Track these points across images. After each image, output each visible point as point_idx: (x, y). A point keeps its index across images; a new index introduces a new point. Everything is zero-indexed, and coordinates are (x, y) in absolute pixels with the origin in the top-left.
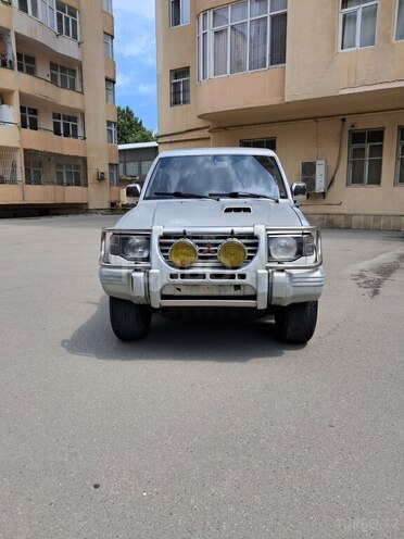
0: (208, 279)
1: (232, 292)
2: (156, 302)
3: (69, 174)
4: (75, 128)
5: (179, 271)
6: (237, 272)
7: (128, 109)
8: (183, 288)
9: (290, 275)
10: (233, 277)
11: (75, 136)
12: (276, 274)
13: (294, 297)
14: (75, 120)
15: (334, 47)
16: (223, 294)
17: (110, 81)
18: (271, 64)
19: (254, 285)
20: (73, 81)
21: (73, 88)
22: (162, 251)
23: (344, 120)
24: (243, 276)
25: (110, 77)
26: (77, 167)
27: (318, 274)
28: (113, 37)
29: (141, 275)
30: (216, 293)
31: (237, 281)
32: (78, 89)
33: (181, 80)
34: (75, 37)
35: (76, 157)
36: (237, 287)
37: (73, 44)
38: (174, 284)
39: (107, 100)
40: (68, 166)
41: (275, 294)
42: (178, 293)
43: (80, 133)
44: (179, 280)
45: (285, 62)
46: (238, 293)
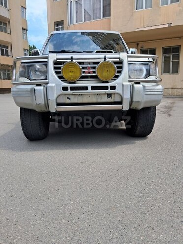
0: (89, 90)
1: (105, 99)
2: (53, 108)
3: (5, 74)
4: (7, 51)
5: (69, 85)
6: (109, 84)
7: (34, 46)
8: (71, 97)
9: (144, 86)
10: (106, 88)
11: (7, 55)
12: (136, 85)
13: (146, 102)
14: (7, 47)
15: (133, 9)
16: (100, 101)
17: (25, 30)
18: (104, 17)
19: (121, 94)
20: (6, 29)
21: (6, 32)
22: (57, 73)
23: (138, 44)
24: (113, 87)
25: (25, 27)
26: (8, 70)
27: (160, 87)
28: (25, 9)
29: (42, 88)
30: (94, 100)
31: (109, 91)
32: (8, 32)
33: (60, 27)
34: (6, 7)
35: (8, 66)
36: (109, 95)
37: (5, 10)
38: (66, 95)
39: (23, 38)
40: (4, 70)
41: (135, 99)
42: (68, 101)
43: (10, 53)
44: (69, 91)
45: (110, 16)
46: (110, 100)
